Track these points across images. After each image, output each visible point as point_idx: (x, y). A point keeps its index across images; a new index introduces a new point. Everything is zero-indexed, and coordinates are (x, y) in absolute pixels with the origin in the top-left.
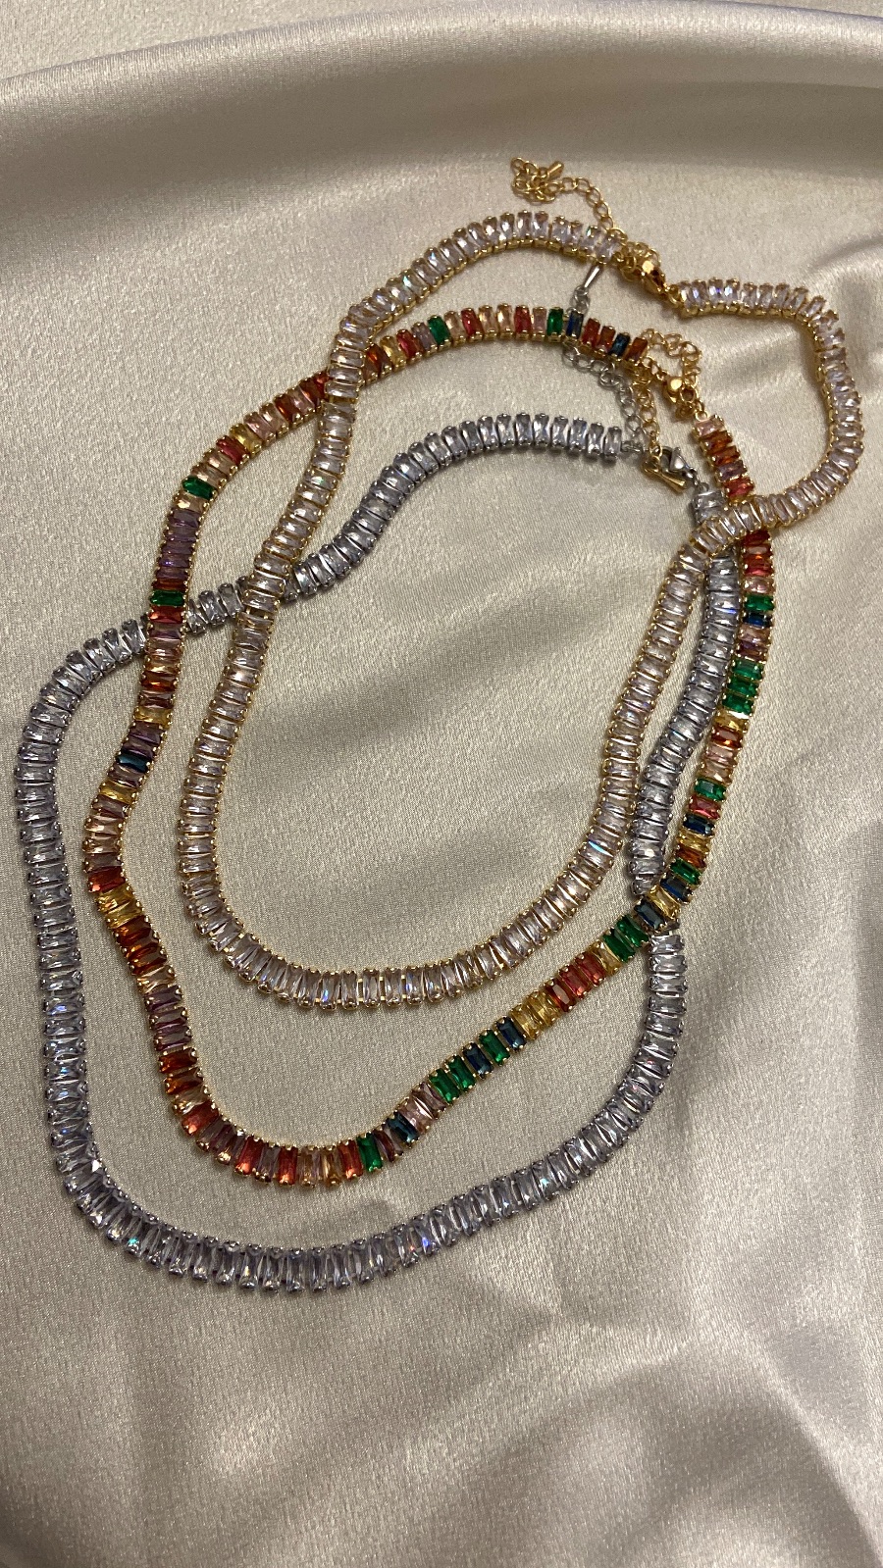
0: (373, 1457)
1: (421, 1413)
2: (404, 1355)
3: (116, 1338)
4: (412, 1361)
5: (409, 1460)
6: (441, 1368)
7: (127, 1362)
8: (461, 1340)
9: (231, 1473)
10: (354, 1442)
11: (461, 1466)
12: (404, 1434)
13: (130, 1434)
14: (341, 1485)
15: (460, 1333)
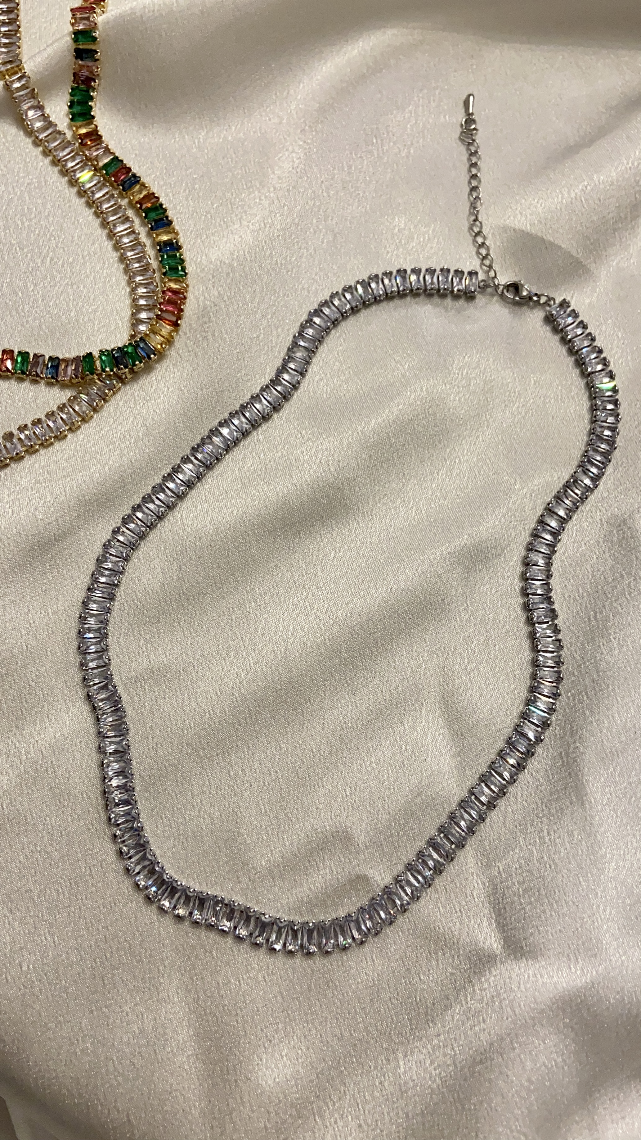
0: (376, 1068)
1: (408, 1034)
2: (392, 990)
3: (178, 993)
4: (398, 995)
5: (402, 1069)
6: (420, 999)
7: (187, 1010)
8: (433, 976)
9: (272, 1086)
10: (360, 1057)
11: (440, 1073)
12: (397, 1050)
13: (194, 1063)
14: (354, 1090)
15: (431, 971)
